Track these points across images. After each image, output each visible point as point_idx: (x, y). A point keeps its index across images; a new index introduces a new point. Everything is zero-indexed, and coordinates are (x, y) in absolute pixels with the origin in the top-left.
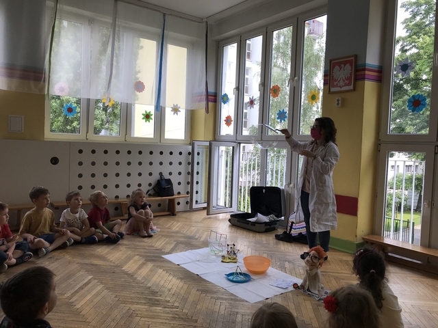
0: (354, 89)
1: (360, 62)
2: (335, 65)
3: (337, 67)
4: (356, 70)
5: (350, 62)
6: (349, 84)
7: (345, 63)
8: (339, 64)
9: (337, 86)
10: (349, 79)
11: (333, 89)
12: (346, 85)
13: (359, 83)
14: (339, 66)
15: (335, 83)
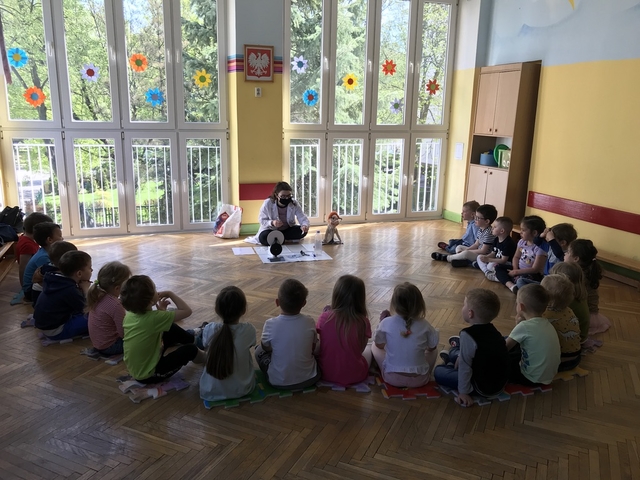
0: (272, 81)
1: (278, 54)
2: (250, 52)
3: (253, 55)
4: (275, 63)
5: (268, 53)
6: (268, 75)
7: (263, 52)
8: (256, 52)
9: (254, 74)
10: (268, 69)
11: (249, 78)
12: (264, 75)
13: (277, 75)
14: (256, 54)
15: (252, 71)
